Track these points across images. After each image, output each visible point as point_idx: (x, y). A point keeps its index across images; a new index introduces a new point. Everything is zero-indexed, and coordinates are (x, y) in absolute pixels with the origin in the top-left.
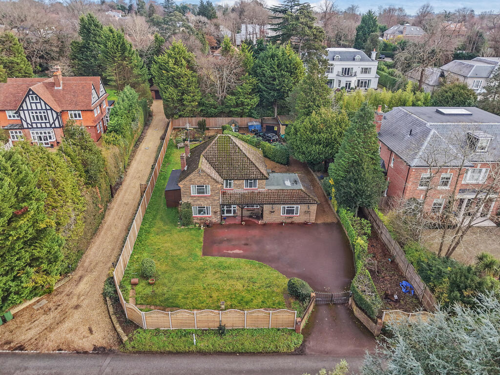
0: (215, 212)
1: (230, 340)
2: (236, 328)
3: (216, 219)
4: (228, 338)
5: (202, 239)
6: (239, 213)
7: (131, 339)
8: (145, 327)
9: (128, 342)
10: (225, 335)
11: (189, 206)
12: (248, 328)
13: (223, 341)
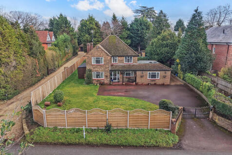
0: (106, 76)
1: (115, 136)
2: (120, 128)
3: (107, 81)
4: (113, 134)
5: (97, 89)
6: (121, 80)
7: (31, 133)
8: (46, 125)
9: (29, 136)
10: (110, 132)
11: (90, 71)
12: (130, 128)
13: (109, 137)
